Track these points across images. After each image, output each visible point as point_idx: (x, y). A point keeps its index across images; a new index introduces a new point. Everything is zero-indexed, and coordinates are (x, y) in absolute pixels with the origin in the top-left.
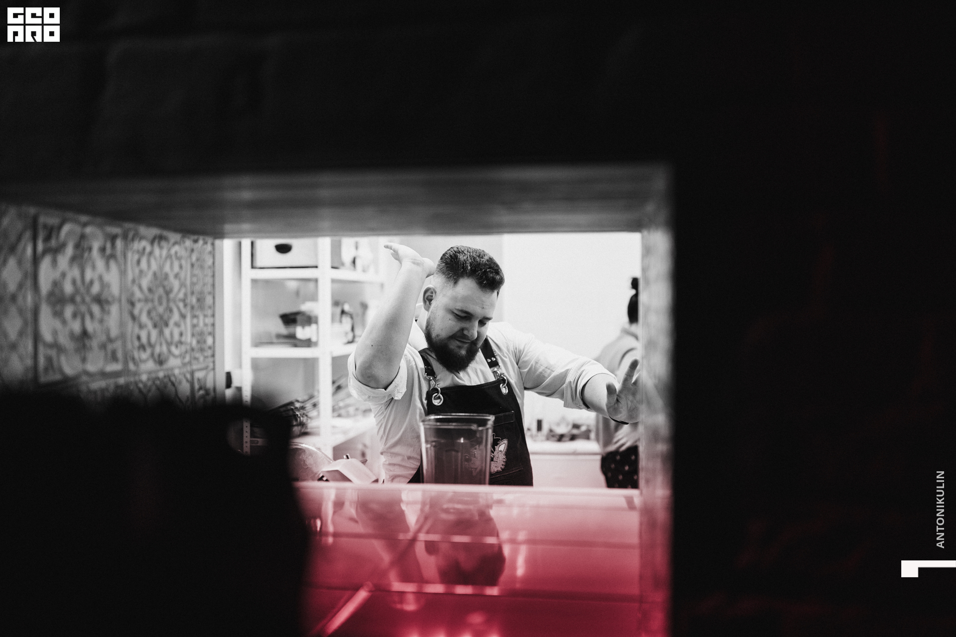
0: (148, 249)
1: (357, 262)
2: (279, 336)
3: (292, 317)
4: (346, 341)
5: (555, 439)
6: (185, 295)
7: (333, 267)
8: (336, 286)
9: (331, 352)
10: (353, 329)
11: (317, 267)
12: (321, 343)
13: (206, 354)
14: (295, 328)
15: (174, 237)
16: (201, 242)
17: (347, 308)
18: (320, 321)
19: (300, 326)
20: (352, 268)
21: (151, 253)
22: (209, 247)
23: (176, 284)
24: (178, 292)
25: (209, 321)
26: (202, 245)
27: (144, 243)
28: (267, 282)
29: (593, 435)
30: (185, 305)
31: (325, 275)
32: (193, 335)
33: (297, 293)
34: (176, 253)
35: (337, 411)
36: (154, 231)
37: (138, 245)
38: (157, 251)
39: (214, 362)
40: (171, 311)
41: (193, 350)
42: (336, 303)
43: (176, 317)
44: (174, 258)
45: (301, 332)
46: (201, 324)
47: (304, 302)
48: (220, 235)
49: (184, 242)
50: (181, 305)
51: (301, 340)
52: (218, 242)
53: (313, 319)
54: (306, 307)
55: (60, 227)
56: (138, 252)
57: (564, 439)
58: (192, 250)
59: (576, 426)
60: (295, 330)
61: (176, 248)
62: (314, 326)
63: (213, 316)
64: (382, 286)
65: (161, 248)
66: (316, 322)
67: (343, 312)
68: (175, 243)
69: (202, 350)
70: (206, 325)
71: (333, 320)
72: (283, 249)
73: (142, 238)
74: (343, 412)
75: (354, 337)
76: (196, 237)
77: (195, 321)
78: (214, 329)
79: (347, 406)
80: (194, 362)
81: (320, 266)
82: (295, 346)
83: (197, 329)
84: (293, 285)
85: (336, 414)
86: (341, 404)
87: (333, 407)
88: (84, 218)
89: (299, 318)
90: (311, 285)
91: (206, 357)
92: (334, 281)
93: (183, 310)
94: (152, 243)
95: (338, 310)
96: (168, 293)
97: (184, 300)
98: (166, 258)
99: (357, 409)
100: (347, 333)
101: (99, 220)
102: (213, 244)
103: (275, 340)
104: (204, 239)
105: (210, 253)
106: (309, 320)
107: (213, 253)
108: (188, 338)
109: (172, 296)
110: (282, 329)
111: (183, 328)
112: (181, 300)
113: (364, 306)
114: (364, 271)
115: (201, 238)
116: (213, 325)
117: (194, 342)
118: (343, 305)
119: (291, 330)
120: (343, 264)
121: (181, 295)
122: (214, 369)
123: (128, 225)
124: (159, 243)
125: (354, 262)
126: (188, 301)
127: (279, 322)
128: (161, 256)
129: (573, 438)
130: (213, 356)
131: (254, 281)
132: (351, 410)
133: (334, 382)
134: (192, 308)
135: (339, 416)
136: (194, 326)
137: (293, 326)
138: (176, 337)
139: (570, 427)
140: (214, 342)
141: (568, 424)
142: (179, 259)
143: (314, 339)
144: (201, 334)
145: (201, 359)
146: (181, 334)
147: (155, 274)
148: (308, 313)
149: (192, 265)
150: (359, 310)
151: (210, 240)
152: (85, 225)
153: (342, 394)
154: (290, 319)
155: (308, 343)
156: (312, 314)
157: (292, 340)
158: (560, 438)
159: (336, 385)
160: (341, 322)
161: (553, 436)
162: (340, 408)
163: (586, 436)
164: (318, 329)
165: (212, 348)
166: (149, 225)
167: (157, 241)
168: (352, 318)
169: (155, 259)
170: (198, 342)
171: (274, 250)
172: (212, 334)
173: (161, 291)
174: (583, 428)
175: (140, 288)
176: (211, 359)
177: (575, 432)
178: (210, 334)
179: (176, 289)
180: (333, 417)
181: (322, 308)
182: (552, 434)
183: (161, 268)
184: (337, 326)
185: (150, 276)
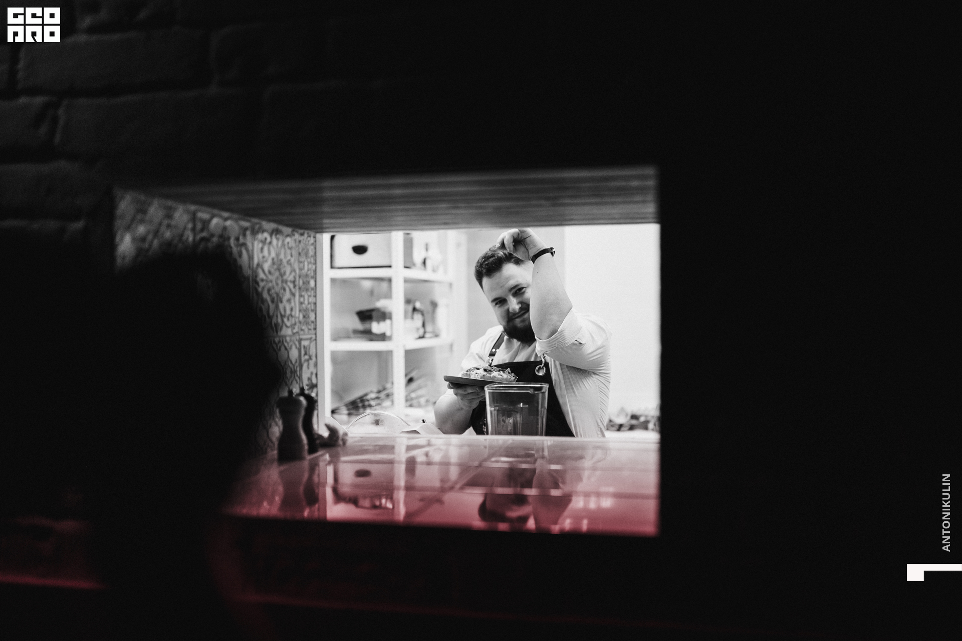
0: (269, 240)
1: (428, 262)
2: (356, 332)
3: (368, 314)
4: (417, 336)
5: (615, 428)
6: (295, 278)
7: (406, 267)
8: (409, 285)
9: (404, 346)
10: (424, 325)
11: (390, 267)
12: (395, 337)
13: (310, 327)
14: (371, 323)
15: (287, 230)
16: (306, 235)
17: (418, 305)
18: (394, 317)
19: (375, 321)
20: (423, 267)
21: (270, 243)
22: (312, 240)
23: (288, 270)
24: (289, 277)
25: (312, 300)
26: (307, 239)
27: (266, 235)
28: (345, 282)
29: (651, 426)
30: (295, 286)
31: (399, 274)
32: (300, 311)
33: (372, 293)
34: (288, 243)
35: (410, 402)
36: (273, 226)
37: (260, 236)
38: (275, 241)
39: (316, 334)
40: (285, 290)
41: (300, 322)
42: (408, 301)
43: (287, 295)
44: (286, 247)
45: (376, 327)
46: (306, 302)
47: (378, 300)
48: (321, 230)
49: (294, 235)
50: (291, 286)
51: (376, 335)
52: (318, 235)
53: (388, 316)
54: (381, 304)
55: (210, 221)
56: (262, 241)
57: (623, 429)
58: (300, 242)
59: (634, 417)
60: (371, 326)
61: (288, 239)
62: (388, 322)
63: (315, 296)
64: (451, 285)
65: (278, 239)
66: (390, 318)
67: (415, 309)
68: (288, 236)
69: (307, 323)
70: (309, 303)
71: (406, 317)
72: (360, 250)
73: (263, 231)
74: (415, 402)
75: (425, 332)
76: (302, 231)
77: (302, 300)
78: (316, 307)
79: (418, 397)
80: (302, 333)
81: (394, 265)
82: (371, 340)
83: (303, 306)
84: (367, 284)
85: (409, 403)
86: (413, 395)
87: (406, 396)
88: (226, 214)
89: (374, 314)
90: (385, 285)
91: (309, 329)
92: (406, 281)
93: (293, 290)
94: (271, 235)
95: (410, 308)
96: (282, 275)
97: (294, 282)
98: (281, 247)
99: (427, 401)
100: (418, 329)
101: (236, 216)
102: (315, 237)
103: (352, 335)
104: (308, 233)
105: (313, 244)
106: (384, 316)
107: (314, 244)
108: (296, 313)
109: (285, 277)
110: (358, 325)
111: (293, 304)
112: (291, 282)
113: (434, 305)
114: (434, 271)
115: (306, 232)
116: (315, 304)
117: (301, 316)
118: (414, 302)
119: (366, 326)
120: (414, 265)
121: (291, 278)
122: (316, 340)
123: (255, 220)
124: (276, 235)
125: (424, 263)
126: (297, 283)
127: (356, 319)
128: (277, 245)
129: (632, 428)
130: (315, 329)
131: (333, 281)
132: (423, 401)
133: (406, 375)
134: (300, 288)
135: (411, 406)
136: (301, 303)
137: (368, 322)
138: (288, 312)
139: (629, 417)
140: (316, 318)
141: (627, 415)
142: (290, 248)
143: (388, 334)
144: (306, 310)
145: (306, 330)
146: (292, 309)
147: (273, 259)
148: (383, 310)
149: (300, 254)
150: (429, 308)
151: (312, 234)
152: (226, 219)
153: (414, 385)
154: (366, 316)
155: (383, 337)
156: (387, 311)
157: (368, 334)
158: (620, 427)
159: (409, 377)
160: (412, 318)
161: (612, 426)
162: (412, 399)
163: (645, 426)
164: (392, 324)
165: (315, 322)
166: (269, 221)
167: (274, 234)
168: (423, 315)
169: (273, 247)
170: (304, 317)
171: (351, 251)
172: (315, 311)
173: (277, 274)
174: (642, 419)
175: (263, 271)
176: (313, 332)
177: (634, 422)
178: (312, 310)
179: (288, 273)
180: (406, 407)
181: (396, 305)
182: (612, 423)
183: (278, 255)
184: (409, 321)
185: (270, 262)
